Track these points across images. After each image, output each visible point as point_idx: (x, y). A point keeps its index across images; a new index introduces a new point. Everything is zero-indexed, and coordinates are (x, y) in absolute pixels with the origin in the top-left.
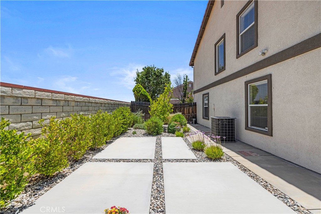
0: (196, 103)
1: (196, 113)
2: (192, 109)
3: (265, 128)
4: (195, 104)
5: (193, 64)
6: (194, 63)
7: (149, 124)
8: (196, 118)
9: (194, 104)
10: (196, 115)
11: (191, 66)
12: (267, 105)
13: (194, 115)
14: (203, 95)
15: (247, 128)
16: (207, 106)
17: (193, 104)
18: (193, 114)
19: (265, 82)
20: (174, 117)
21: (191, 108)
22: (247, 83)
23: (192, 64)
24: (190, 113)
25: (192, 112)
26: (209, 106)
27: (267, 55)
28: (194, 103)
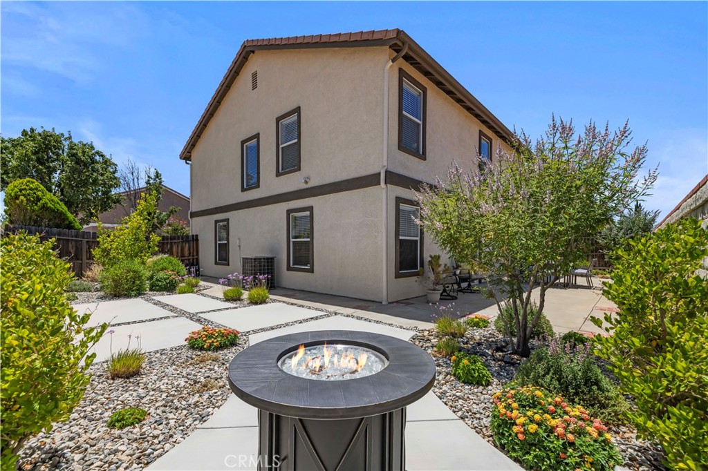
0: (197, 236)
1: (197, 254)
2: (189, 249)
3: (306, 265)
4: (195, 239)
5: (188, 157)
6: (190, 156)
7: (117, 276)
8: (197, 264)
9: (193, 238)
10: (197, 259)
11: (184, 159)
12: (309, 240)
13: (193, 259)
14: (217, 222)
15: (289, 268)
16: (226, 242)
17: (191, 238)
18: (191, 257)
19: (308, 213)
20: (155, 263)
21: (187, 245)
22: (289, 212)
23: (186, 156)
24: (184, 257)
25: (190, 254)
26: (228, 241)
27: (310, 185)
28: (193, 236)
